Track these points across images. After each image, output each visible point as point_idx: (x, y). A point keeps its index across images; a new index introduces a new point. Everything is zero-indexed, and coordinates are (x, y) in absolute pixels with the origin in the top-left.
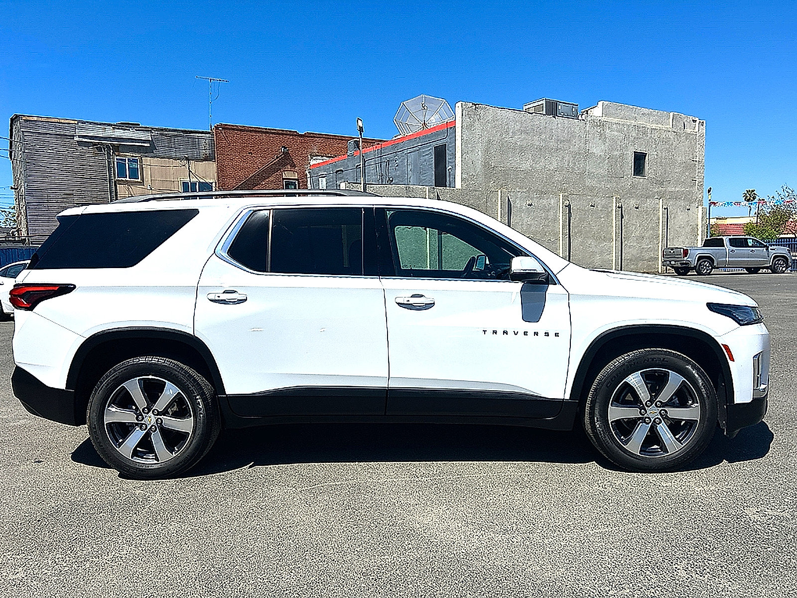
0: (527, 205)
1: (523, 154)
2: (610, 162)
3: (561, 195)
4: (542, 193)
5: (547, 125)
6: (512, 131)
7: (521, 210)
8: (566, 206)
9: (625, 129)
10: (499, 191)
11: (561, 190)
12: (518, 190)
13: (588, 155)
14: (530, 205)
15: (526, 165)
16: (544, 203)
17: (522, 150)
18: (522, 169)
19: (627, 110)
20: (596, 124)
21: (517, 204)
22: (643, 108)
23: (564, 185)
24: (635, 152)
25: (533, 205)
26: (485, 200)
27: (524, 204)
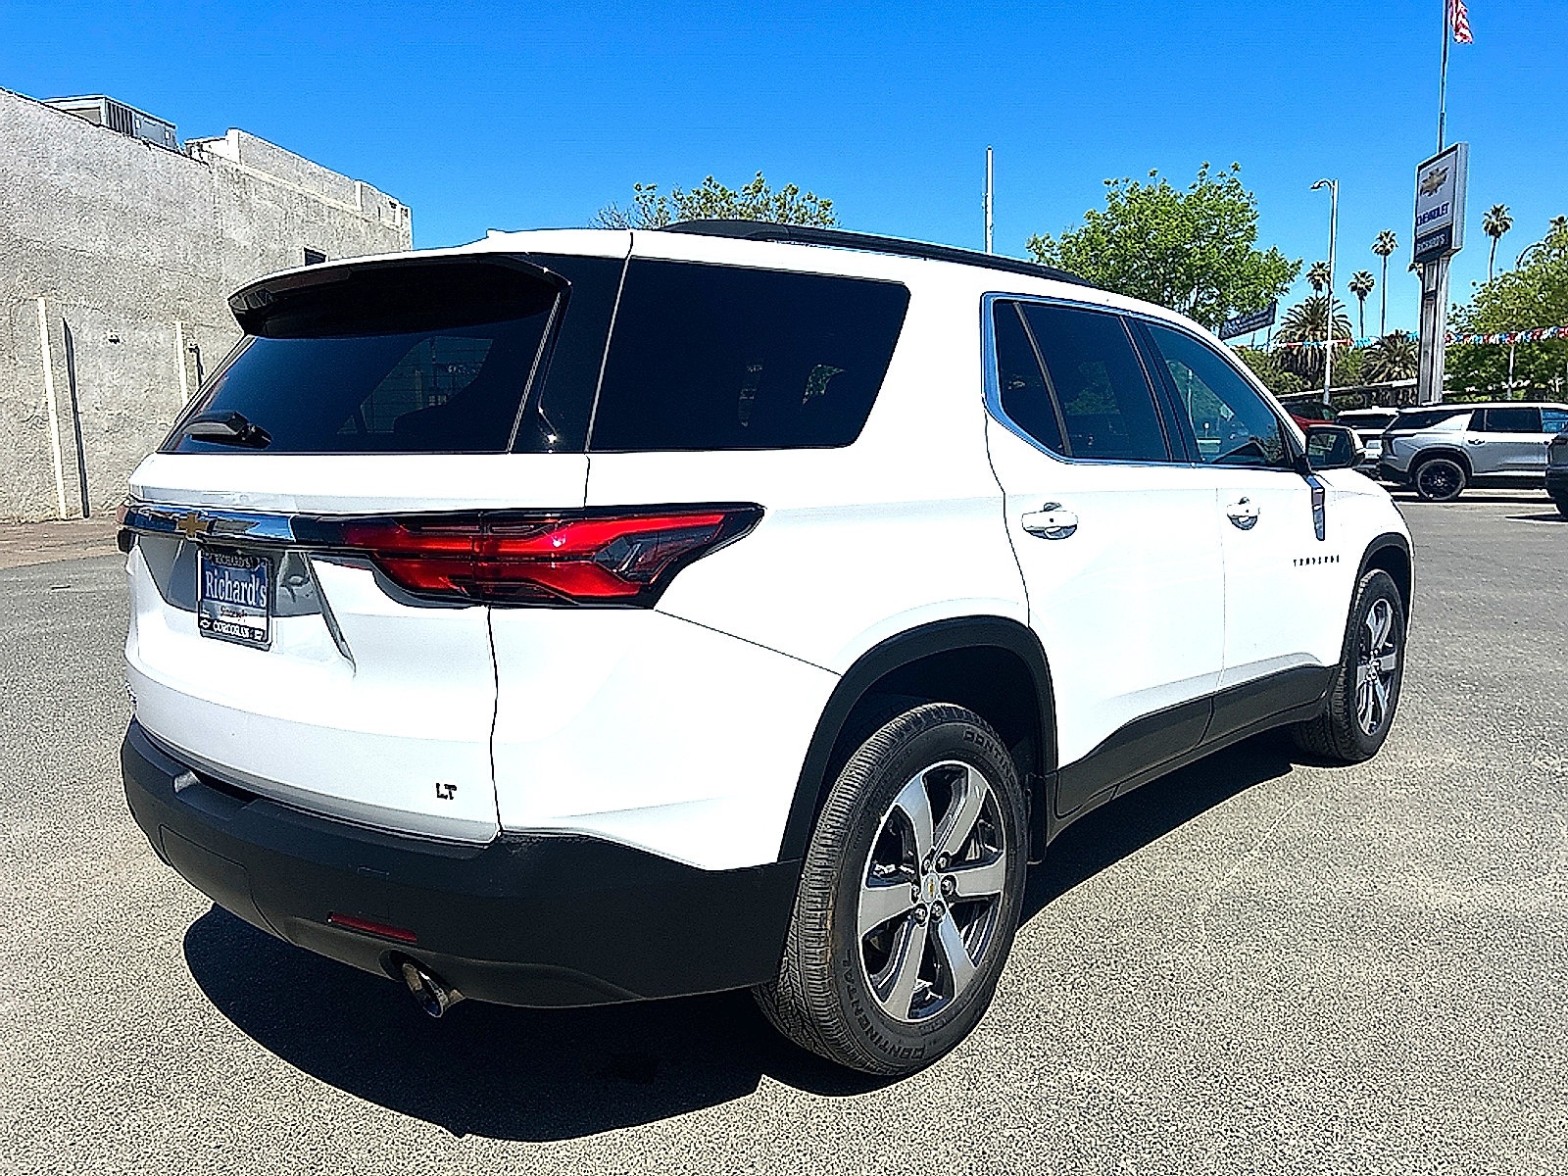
0: (107, 340)
1: (86, 218)
2: (264, 265)
3: (178, 324)
4: (138, 316)
5: (133, 159)
6: (54, 159)
7: (94, 350)
8: (191, 350)
9: (285, 199)
10: (41, 301)
11: (176, 312)
12: (84, 303)
13: (221, 242)
14: (115, 341)
15: (97, 246)
16: (143, 340)
17: (84, 208)
18: (87, 255)
19: (281, 159)
20: (230, 176)
21: (87, 336)
22: (310, 163)
23: (182, 302)
24: (305, 249)
25: (121, 341)
26: (8, 317)
27: (101, 339)
